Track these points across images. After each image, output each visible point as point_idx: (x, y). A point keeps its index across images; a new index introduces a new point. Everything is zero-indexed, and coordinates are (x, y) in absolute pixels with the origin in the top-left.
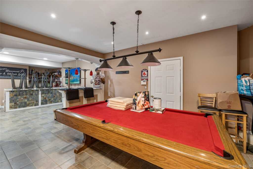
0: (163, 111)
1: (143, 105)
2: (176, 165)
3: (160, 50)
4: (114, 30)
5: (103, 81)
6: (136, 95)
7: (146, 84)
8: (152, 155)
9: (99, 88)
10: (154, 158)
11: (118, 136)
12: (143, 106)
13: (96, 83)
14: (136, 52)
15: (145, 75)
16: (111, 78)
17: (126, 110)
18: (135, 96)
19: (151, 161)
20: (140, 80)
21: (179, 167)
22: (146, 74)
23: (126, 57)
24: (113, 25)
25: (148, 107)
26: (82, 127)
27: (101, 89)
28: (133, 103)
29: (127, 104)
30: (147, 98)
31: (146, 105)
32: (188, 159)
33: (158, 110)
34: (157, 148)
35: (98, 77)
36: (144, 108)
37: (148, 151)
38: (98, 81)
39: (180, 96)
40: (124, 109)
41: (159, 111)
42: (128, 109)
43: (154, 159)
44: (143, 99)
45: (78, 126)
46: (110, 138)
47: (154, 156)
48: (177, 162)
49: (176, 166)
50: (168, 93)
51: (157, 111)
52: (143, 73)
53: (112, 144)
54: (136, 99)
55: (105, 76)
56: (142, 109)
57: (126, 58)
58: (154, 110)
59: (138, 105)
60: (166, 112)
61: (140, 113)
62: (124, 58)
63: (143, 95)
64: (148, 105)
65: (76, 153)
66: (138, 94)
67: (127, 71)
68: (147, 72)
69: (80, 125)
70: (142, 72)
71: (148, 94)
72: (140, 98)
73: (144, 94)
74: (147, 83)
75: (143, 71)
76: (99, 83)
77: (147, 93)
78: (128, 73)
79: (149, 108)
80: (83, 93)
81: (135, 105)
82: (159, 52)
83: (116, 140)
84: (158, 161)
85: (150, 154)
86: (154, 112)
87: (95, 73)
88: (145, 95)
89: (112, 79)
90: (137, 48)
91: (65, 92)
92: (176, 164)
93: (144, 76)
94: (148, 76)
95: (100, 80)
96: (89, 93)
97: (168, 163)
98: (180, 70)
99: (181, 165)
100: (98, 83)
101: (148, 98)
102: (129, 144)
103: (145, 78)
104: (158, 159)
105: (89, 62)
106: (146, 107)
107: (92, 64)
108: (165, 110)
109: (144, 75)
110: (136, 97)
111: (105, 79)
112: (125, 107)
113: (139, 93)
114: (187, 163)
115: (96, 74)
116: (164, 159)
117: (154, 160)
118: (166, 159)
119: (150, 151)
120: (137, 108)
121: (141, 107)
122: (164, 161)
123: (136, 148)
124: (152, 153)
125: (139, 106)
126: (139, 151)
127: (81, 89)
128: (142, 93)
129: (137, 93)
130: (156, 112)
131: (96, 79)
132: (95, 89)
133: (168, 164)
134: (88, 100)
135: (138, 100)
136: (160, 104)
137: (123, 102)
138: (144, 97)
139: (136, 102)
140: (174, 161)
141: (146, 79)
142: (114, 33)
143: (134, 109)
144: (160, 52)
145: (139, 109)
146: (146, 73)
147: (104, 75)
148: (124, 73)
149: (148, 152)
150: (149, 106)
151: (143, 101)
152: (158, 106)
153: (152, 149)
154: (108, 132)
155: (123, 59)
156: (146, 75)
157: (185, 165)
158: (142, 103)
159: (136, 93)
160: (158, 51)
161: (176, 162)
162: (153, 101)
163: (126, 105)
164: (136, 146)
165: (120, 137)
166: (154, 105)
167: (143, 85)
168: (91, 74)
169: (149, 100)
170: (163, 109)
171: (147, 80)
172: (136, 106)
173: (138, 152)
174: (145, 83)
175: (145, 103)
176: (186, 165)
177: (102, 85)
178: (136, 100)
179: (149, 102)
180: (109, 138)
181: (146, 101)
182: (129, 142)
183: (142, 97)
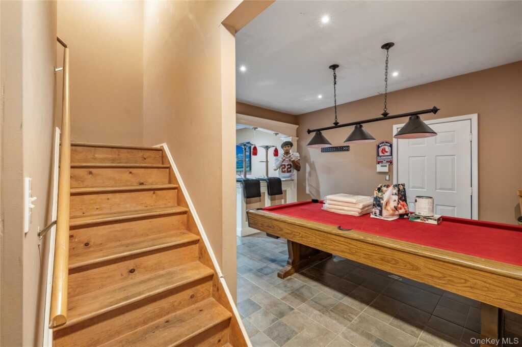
0: (439, 220)
1: (396, 208)
2: (486, 289)
3: (435, 111)
4: (335, 78)
5: (296, 166)
6: (379, 190)
7: (387, 171)
8: (441, 275)
9: (289, 179)
10: (444, 280)
11: (374, 248)
12: (394, 209)
13: (283, 170)
14: (382, 114)
15: (386, 154)
16: (312, 160)
17: (361, 216)
18: (377, 192)
19: (439, 285)
20: (375, 162)
21: (493, 291)
22: (387, 152)
23: (362, 124)
24: (334, 69)
25: (404, 213)
26: (301, 236)
27: (293, 180)
28: (374, 205)
29: (363, 205)
30: (402, 196)
31: (401, 209)
32: (510, 279)
33: (427, 218)
34: (449, 265)
35: (287, 159)
36: (397, 213)
37: (432, 269)
38: (288, 165)
39: (471, 196)
40: (357, 214)
41: (431, 219)
42: (365, 215)
43: (444, 282)
44: (396, 198)
45: (294, 233)
46: (356, 251)
47: (445, 277)
48: (490, 284)
49: (488, 291)
50: (441, 189)
51: (425, 219)
52: (380, 149)
53: (360, 260)
54: (380, 197)
55: (300, 157)
56: (393, 215)
57: (361, 126)
58: (419, 218)
59: (385, 208)
60: (445, 222)
61: (392, 221)
62: (358, 126)
63: (395, 191)
64: (405, 209)
65: (281, 278)
66: (384, 189)
67: (345, 147)
68: (390, 148)
69: (298, 233)
70: (379, 147)
71: (404, 189)
72: (389, 196)
73: (397, 189)
74: (390, 170)
75: (380, 145)
76: (289, 170)
77: (401, 187)
78: (348, 150)
79: (407, 214)
80: (267, 187)
81: (379, 208)
82: (432, 113)
83: (370, 254)
84: (453, 284)
85: (436, 274)
86: (419, 220)
87: (281, 152)
88: (399, 190)
89: (313, 162)
90: (385, 108)
91: (242, 185)
92: (488, 288)
93: (382, 155)
94: (391, 154)
95: (292, 164)
96: (275, 187)
97: (472, 286)
98: (471, 141)
99: (497, 288)
100: (287, 169)
101: (405, 196)
102: (395, 260)
103: (384, 159)
104: (453, 281)
105: (272, 133)
106: (402, 211)
107: (278, 135)
108: (441, 219)
109: (383, 153)
110: (380, 194)
111: (300, 162)
112: (360, 211)
113: (385, 186)
114: (509, 286)
115: (283, 152)
116: (463, 281)
117: (444, 284)
118: (469, 281)
119: (436, 269)
120: (384, 212)
121: (391, 212)
122: (465, 283)
123: (408, 266)
124: (440, 272)
125: (387, 210)
126: (415, 270)
127: (263, 180)
128: (391, 188)
129: (381, 186)
130: (424, 221)
131: (283, 162)
132: (283, 181)
133: (471, 288)
134: (272, 200)
135: (385, 199)
136: (431, 207)
137: (357, 201)
138: (397, 193)
139: (382, 202)
140: (483, 283)
141: (387, 162)
142: (335, 83)
143: (378, 214)
144: (435, 113)
145: (388, 215)
146: (387, 149)
147: (298, 155)
148: (338, 151)
149: (432, 271)
150: (406, 211)
151: (395, 201)
152: (427, 210)
153: (441, 266)
154: (354, 242)
155: (356, 127)
156: (388, 154)
157: (504, 288)
158: (393, 204)
159: (379, 186)
160: (430, 112)
161: (488, 285)
162: (416, 201)
163: (361, 207)
164: (409, 263)
165: (378, 249)
166: (417, 210)
167: (380, 173)
168: (276, 153)
169: (405, 200)
170: (437, 216)
171: (391, 162)
172: (382, 209)
173: (411, 271)
174: (386, 169)
175: (399, 206)
176: (507, 289)
177: (294, 173)
178: (381, 200)
179: (407, 204)
180: (354, 252)
181: (400, 201)
182: (396, 256)
183: (393, 195)
